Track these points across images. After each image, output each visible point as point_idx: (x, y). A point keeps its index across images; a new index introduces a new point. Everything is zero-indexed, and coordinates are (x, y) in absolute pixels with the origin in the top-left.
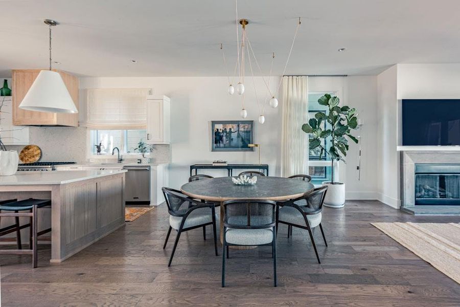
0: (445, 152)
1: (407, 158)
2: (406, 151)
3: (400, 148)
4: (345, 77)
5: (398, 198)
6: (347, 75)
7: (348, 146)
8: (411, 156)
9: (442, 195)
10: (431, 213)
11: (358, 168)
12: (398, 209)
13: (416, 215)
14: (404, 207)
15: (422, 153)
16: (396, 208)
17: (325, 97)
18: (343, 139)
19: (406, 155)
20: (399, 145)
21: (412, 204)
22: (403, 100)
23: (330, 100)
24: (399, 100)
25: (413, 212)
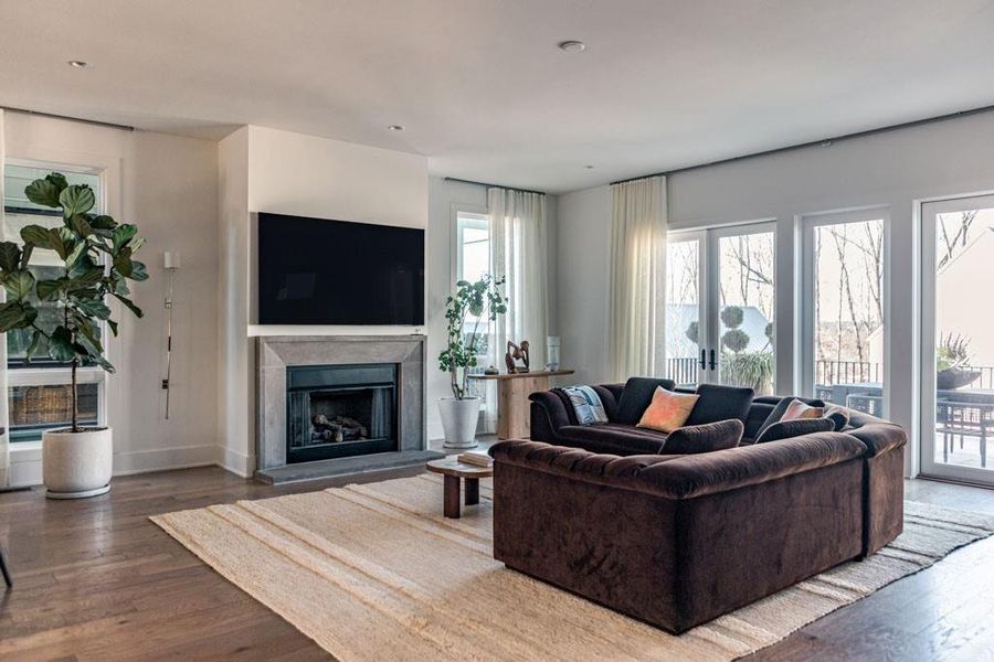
0: (346, 339)
1: (268, 352)
2: (266, 337)
3: (254, 331)
4: (128, 133)
5: (249, 453)
6: (132, 129)
7: (116, 324)
8: (277, 350)
9: (349, 435)
10: (308, 477)
11: (165, 385)
12: (247, 479)
13: (276, 484)
14: (261, 471)
15: (300, 342)
16: (244, 474)
17: (48, 184)
18: (95, 305)
19: (266, 345)
20: (253, 323)
21: (280, 462)
22: (261, 215)
23: (66, 191)
24: (252, 214)
25: (271, 479)
